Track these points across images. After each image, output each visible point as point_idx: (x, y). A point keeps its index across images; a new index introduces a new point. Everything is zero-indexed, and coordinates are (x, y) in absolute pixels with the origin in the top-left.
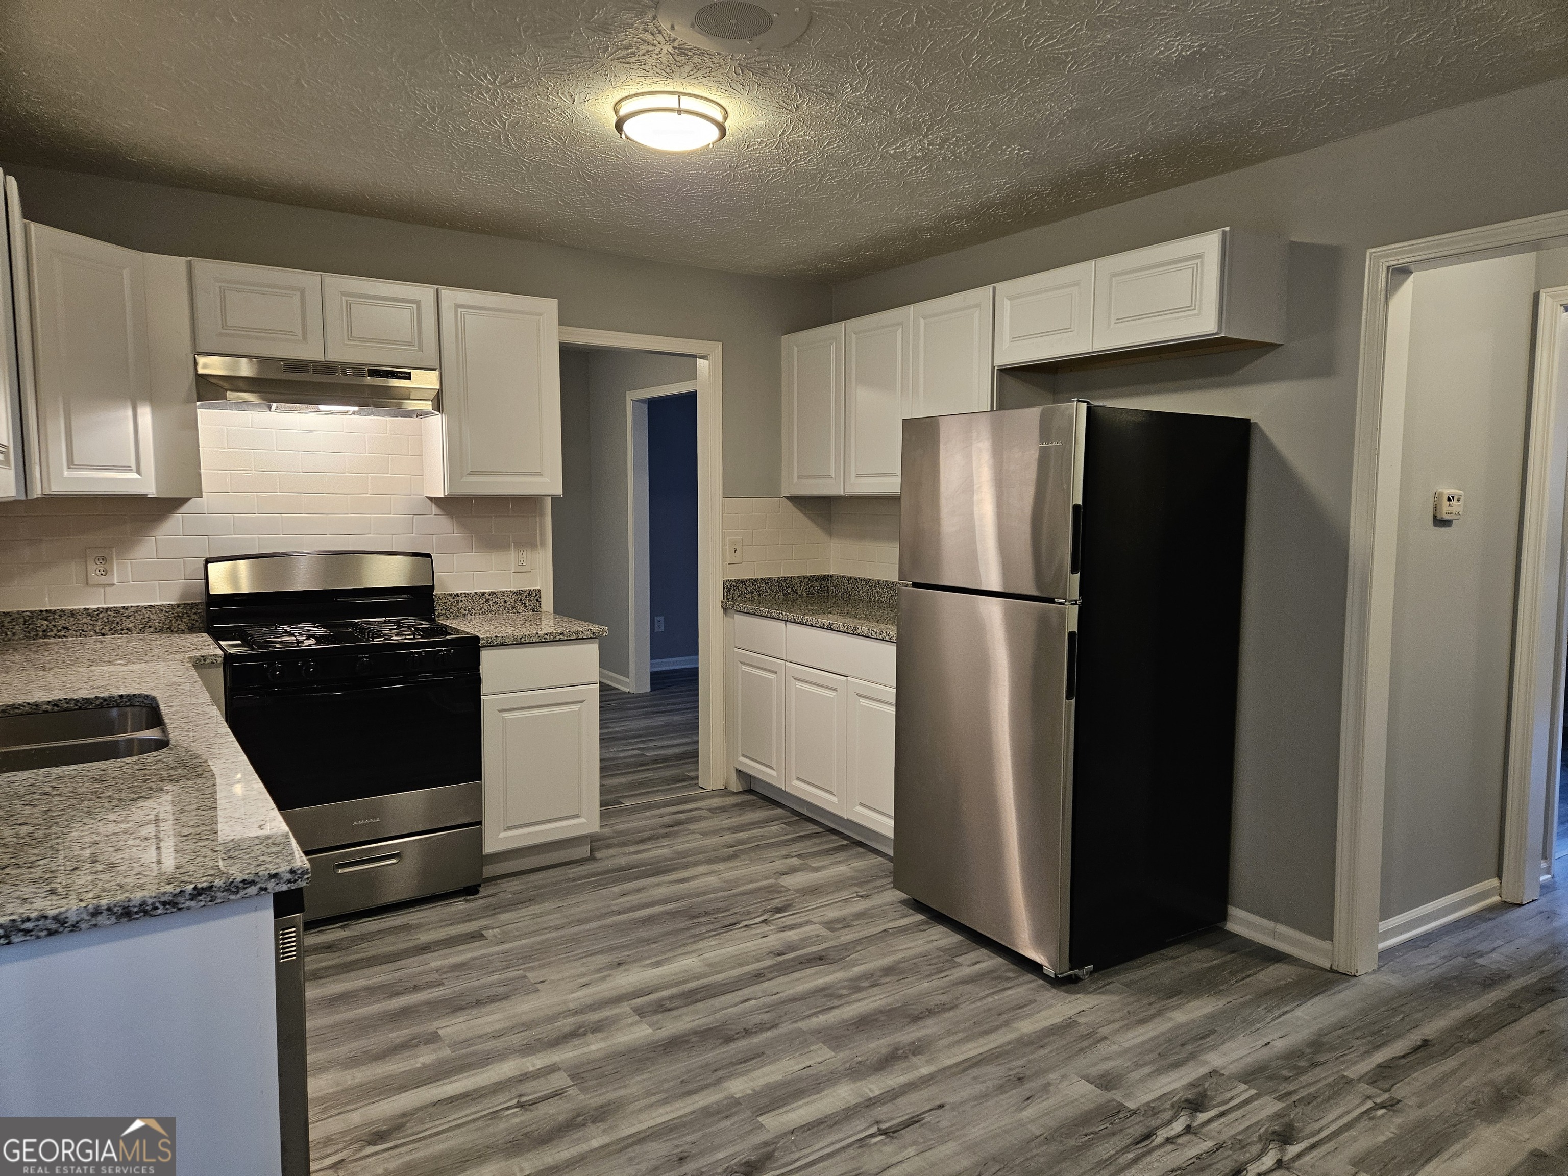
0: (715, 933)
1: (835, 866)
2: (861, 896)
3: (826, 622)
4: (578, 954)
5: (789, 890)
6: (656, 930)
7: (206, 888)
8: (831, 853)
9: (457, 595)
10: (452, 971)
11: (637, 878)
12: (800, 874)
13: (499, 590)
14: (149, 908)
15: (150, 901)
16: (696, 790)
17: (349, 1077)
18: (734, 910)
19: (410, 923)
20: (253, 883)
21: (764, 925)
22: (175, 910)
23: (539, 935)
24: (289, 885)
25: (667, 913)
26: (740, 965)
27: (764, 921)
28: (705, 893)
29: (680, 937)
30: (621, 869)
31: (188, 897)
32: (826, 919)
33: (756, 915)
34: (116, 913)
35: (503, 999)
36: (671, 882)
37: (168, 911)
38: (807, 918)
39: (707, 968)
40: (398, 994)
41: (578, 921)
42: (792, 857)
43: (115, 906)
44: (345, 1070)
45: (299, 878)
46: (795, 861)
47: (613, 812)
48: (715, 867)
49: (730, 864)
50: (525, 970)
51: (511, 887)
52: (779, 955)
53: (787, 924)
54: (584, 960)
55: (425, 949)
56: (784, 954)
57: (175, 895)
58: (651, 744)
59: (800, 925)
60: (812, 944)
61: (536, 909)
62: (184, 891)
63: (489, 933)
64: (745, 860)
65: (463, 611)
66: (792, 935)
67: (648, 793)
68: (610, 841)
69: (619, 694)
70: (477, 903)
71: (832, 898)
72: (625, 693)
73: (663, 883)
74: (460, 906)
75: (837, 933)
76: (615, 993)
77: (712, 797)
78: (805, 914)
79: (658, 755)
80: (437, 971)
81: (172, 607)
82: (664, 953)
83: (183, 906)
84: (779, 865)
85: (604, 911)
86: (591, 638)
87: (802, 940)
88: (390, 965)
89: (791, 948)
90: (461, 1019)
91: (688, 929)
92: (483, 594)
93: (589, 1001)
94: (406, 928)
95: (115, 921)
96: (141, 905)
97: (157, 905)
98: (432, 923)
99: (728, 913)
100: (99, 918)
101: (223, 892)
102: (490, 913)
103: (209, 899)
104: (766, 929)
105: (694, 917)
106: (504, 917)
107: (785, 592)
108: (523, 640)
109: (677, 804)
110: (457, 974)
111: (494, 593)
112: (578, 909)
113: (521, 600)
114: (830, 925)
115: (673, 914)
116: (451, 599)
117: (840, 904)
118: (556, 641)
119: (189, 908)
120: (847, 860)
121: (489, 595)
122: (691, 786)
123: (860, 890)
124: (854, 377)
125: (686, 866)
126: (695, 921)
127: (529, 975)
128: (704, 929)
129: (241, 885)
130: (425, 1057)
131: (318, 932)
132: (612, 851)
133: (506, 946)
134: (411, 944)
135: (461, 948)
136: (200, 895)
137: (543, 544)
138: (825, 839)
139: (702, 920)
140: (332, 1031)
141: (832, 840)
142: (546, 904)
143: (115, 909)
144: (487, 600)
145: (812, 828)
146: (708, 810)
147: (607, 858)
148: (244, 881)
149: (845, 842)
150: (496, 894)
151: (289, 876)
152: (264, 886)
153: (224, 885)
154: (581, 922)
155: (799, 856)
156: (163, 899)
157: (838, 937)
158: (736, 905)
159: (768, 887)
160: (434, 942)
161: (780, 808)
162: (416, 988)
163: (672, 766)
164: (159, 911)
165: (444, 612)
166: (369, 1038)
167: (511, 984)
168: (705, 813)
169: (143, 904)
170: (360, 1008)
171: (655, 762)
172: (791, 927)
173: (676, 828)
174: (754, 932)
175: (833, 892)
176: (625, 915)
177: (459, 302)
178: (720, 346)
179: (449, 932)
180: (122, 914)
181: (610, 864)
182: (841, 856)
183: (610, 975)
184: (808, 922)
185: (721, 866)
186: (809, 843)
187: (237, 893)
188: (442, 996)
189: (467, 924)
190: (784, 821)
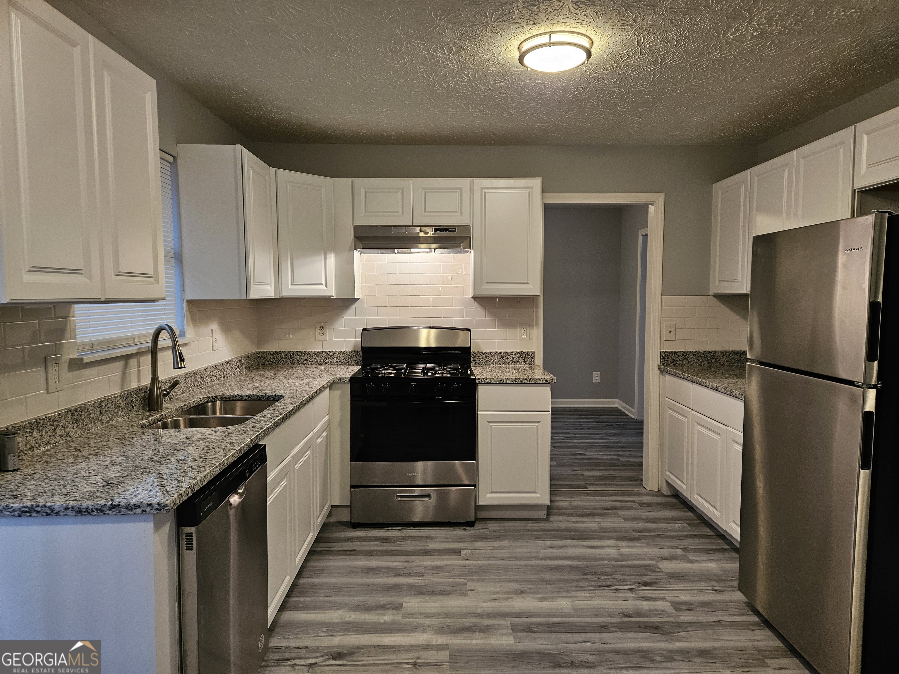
0: (592, 588)
1: (708, 562)
2: (715, 590)
3: (714, 385)
4: (502, 579)
5: (663, 572)
6: (558, 576)
7: (117, 505)
8: (710, 552)
9: (486, 353)
10: (432, 570)
11: (566, 539)
12: (678, 562)
13: (509, 351)
14: (90, 511)
15: (91, 507)
16: (640, 488)
17: (348, 616)
18: (614, 576)
19: (431, 535)
20: (139, 507)
21: (629, 591)
22: (102, 514)
23: (489, 560)
24: (157, 511)
25: (570, 566)
26: (596, 616)
27: (631, 590)
28: (603, 559)
29: (569, 585)
30: (560, 530)
31: (108, 508)
32: (677, 599)
33: (628, 583)
34: (75, 510)
35: (446, 594)
36: (584, 547)
37: (99, 514)
38: (663, 595)
39: (573, 611)
40: (399, 575)
41: (515, 557)
42: (679, 548)
43: (75, 507)
44: (349, 611)
45: (162, 508)
46: (679, 552)
47: (576, 493)
48: (619, 543)
49: (631, 544)
50: (469, 580)
51: (493, 526)
52: (627, 616)
53: (646, 595)
54: (503, 584)
55: (427, 552)
56: (630, 617)
57: (102, 506)
58: (628, 453)
59: (655, 599)
60: (656, 616)
61: (496, 544)
62: (106, 505)
63: (463, 552)
64: (643, 543)
65: (488, 362)
66: (645, 605)
67: (608, 484)
68: (564, 511)
69: (628, 418)
70: (470, 532)
71: (691, 585)
72: (631, 418)
73: (580, 546)
74: (460, 532)
75: (680, 613)
76: (506, 610)
77: (647, 495)
78: (663, 592)
79: (629, 461)
80: (425, 567)
81: (349, 352)
82: (552, 593)
83: (105, 513)
84: (666, 552)
85: (534, 555)
86: (545, 383)
87: (650, 610)
88: (406, 557)
89: (639, 613)
90: (419, 600)
91: (577, 581)
92: (500, 353)
93: (490, 610)
94: (427, 538)
95: (75, 514)
96: (86, 508)
97: (94, 510)
98: (441, 538)
99: (609, 577)
100: (68, 511)
101: (124, 509)
102: (472, 540)
103: (118, 511)
104: (629, 595)
105: (586, 574)
106: (478, 544)
107: (709, 361)
108: (502, 381)
109: (620, 496)
110: (434, 572)
111: (506, 353)
112: (519, 550)
113: (522, 357)
114: (677, 606)
115: (573, 568)
116: (482, 355)
117: (695, 591)
118: (523, 383)
119: (108, 514)
120: (720, 560)
121: (504, 354)
122: (638, 485)
123: (717, 585)
124: (755, 206)
125: (601, 538)
126: (585, 577)
127: (468, 584)
128: (587, 584)
129: (133, 507)
130: (388, 617)
131: (387, 530)
132: (561, 518)
133: (468, 562)
134: (423, 548)
135: (445, 557)
136: (114, 508)
137: (537, 324)
138: (713, 541)
139: (589, 577)
140: (358, 588)
141: (717, 543)
142: (504, 542)
143: (75, 508)
144: (503, 357)
145: (708, 531)
146: (638, 503)
147: (556, 521)
148: (135, 505)
149: (727, 547)
150: (482, 529)
151: (157, 506)
152: (144, 509)
153: (125, 505)
154: (516, 558)
155: (684, 549)
156: (96, 507)
157: (679, 616)
158: (619, 573)
159: (647, 566)
160: (434, 550)
161: (691, 512)
162: (409, 575)
163: (633, 469)
164: (95, 513)
165: (478, 362)
166: (370, 597)
167: (455, 586)
168: (635, 505)
169: (87, 508)
170: (378, 578)
171: (624, 465)
172: (647, 599)
173: (610, 511)
174: (619, 595)
175: (695, 581)
176: (544, 561)
177: (483, 186)
178: (663, 196)
179: (445, 546)
180: (78, 511)
181: (555, 526)
182: (715, 556)
183: (511, 598)
184: (663, 599)
185: (624, 544)
186: (697, 541)
187: (131, 510)
188: (418, 583)
189: (457, 544)
190: (688, 521)
